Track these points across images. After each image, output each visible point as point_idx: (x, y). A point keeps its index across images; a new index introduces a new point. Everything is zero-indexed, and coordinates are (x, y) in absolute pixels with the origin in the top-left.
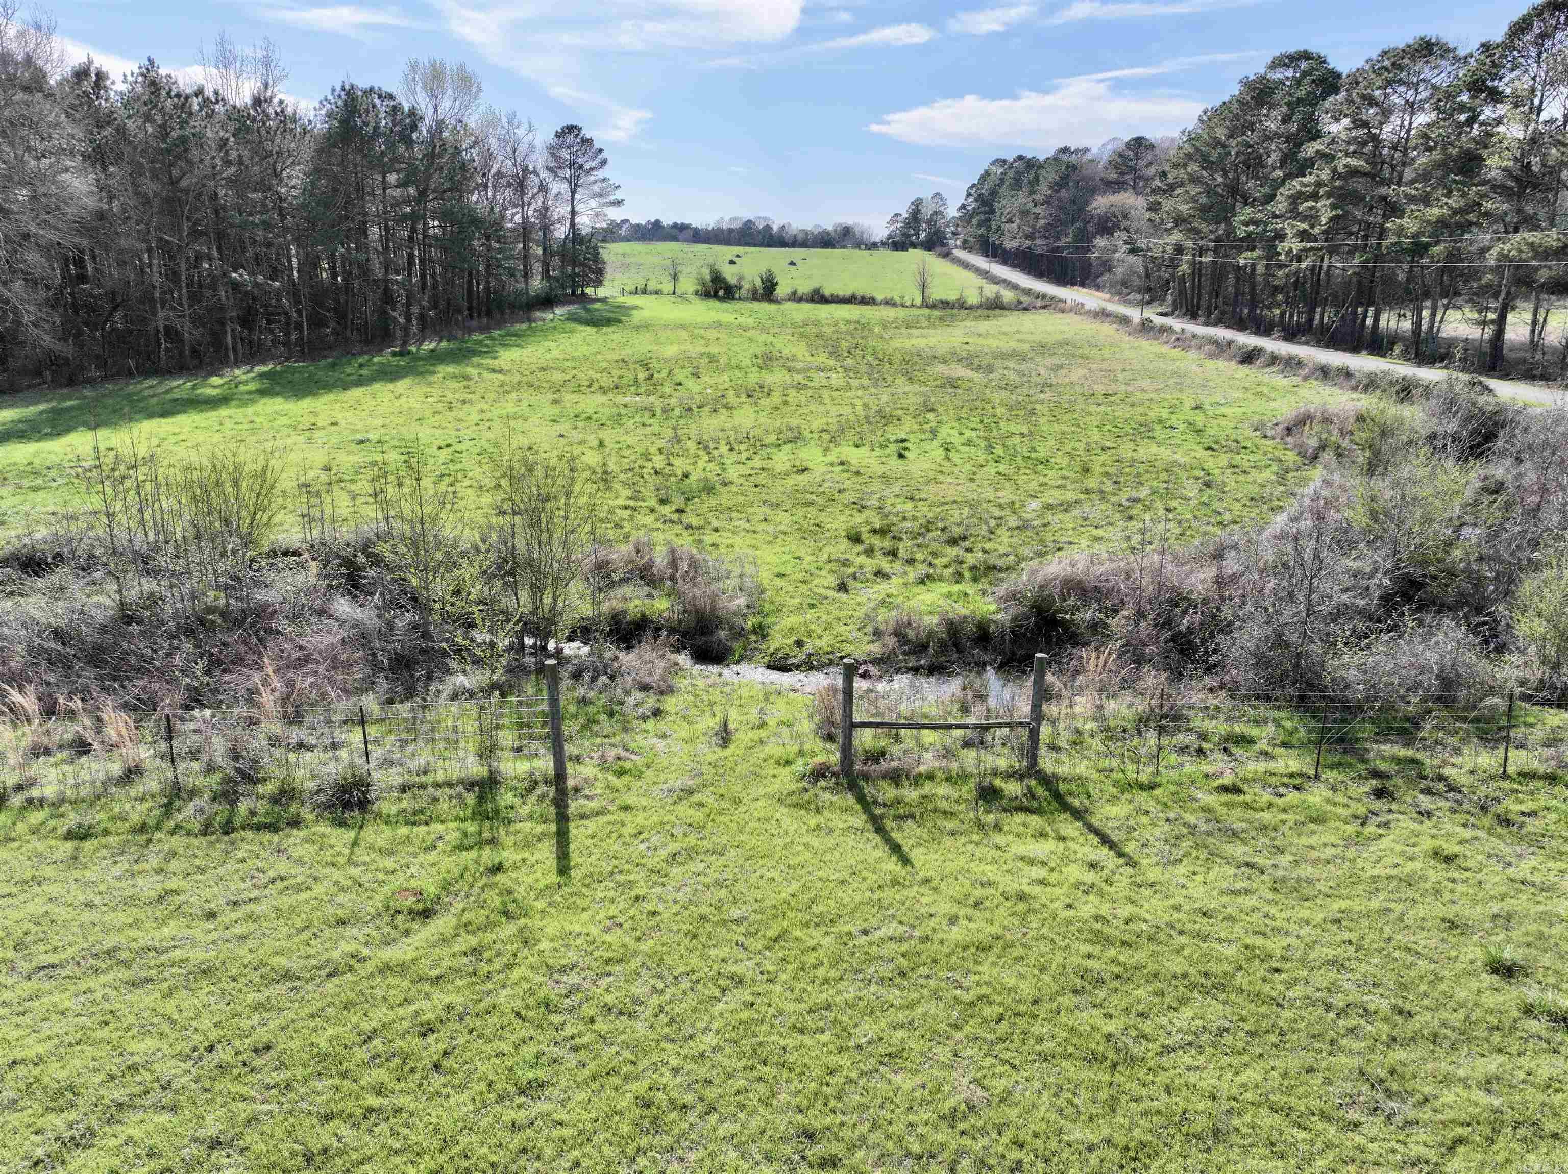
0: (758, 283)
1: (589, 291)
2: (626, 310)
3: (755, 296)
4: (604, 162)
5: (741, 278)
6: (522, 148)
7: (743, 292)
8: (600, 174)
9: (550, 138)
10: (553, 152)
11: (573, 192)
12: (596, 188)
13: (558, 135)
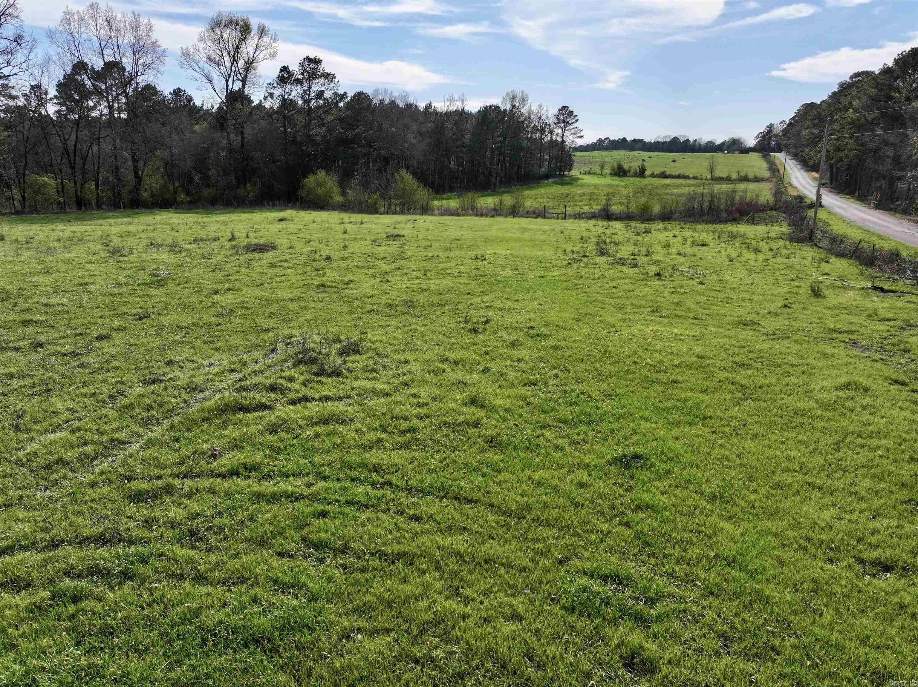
0: (638, 169)
1: (566, 173)
2: (577, 179)
3: (636, 175)
4: (577, 120)
5: (630, 167)
6: (543, 118)
7: (631, 173)
8: (575, 125)
9: (556, 112)
10: (557, 117)
11: (564, 132)
12: (573, 131)
13: (559, 110)
